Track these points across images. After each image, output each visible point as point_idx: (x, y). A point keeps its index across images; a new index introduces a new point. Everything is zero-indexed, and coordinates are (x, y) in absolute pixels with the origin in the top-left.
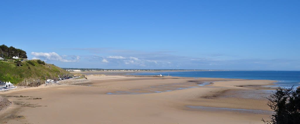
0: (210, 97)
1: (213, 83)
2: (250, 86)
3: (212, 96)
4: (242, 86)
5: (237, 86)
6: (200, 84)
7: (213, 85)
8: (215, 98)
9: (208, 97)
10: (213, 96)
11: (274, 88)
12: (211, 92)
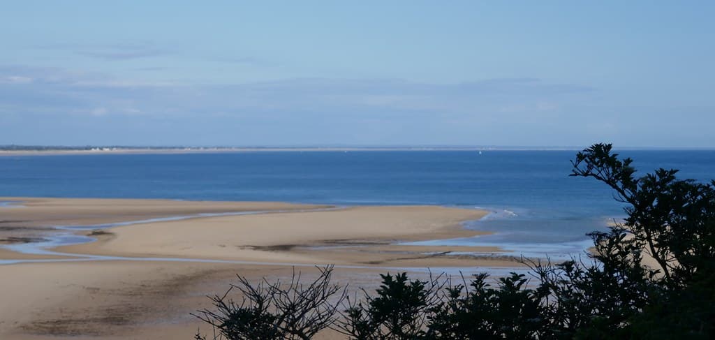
0: (80, 327)
1: (112, 230)
2: (335, 242)
3: (95, 320)
4: (285, 248)
5: (257, 248)
6: (27, 241)
7: (113, 245)
8: (116, 328)
9: (71, 326)
10: (106, 320)
11: (466, 257)
12: (94, 290)
